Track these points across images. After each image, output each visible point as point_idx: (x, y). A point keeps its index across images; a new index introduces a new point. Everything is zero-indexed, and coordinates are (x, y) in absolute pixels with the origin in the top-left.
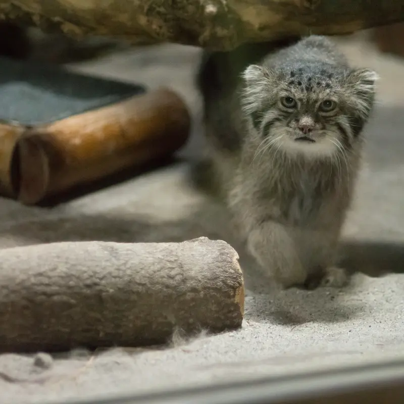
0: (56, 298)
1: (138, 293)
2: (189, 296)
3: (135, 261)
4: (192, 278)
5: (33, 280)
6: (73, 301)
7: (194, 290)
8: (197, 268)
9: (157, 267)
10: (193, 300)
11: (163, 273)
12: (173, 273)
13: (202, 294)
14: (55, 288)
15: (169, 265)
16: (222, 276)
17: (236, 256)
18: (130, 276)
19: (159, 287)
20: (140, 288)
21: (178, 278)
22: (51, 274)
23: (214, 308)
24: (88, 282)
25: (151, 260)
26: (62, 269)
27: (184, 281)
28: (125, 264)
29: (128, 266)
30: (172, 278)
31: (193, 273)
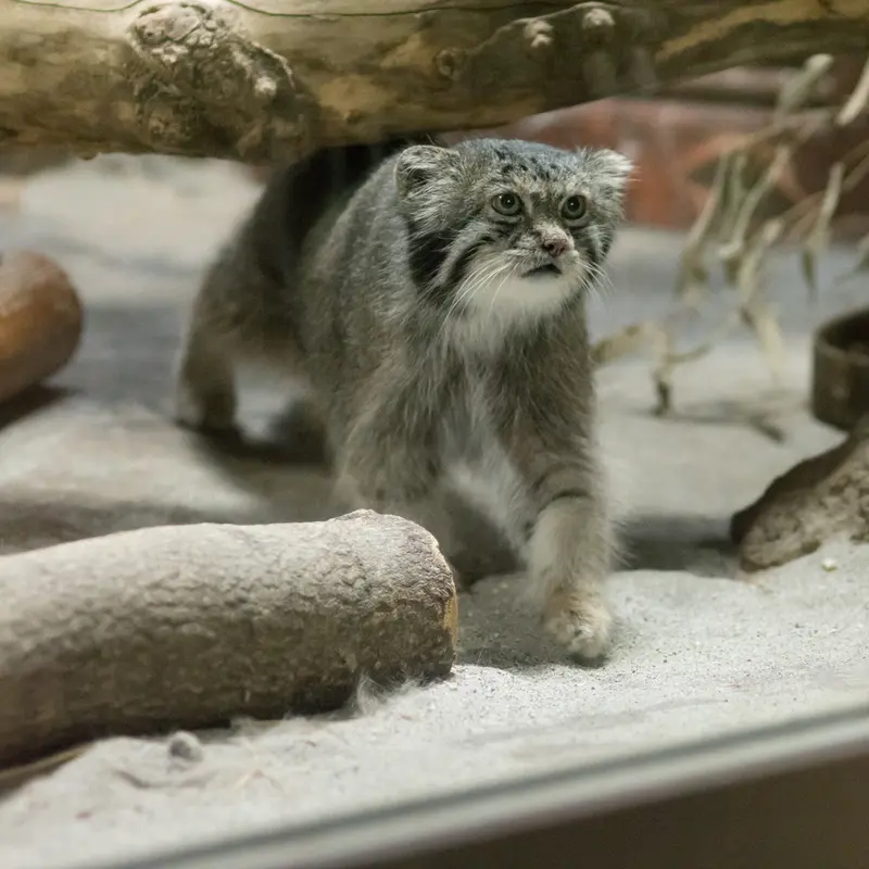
0: (185, 629)
1: (304, 616)
2: (378, 617)
3: (290, 555)
4: (380, 585)
5: (148, 597)
6: (211, 634)
7: (383, 607)
8: (382, 565)
9: (324, 565)
10: (383, 624)
11: (336, 576)
12: (351, 576)
13: (395, 614)
14: (180, 612)
15: (342, 561)
16: (422, 578)
17: (435, 543)
18: (289, 583)
19: (332, 603)
20: (308, 607)
21: (359, 584)
22: (173, 584)
23: (412, 639)
24: (231, 597)
25: (311, 554)
26: (188, 574)
27: (368, 589)
28: (277, 561)
29: (283, 564)
30: (349, 584)
31: (378, 575)
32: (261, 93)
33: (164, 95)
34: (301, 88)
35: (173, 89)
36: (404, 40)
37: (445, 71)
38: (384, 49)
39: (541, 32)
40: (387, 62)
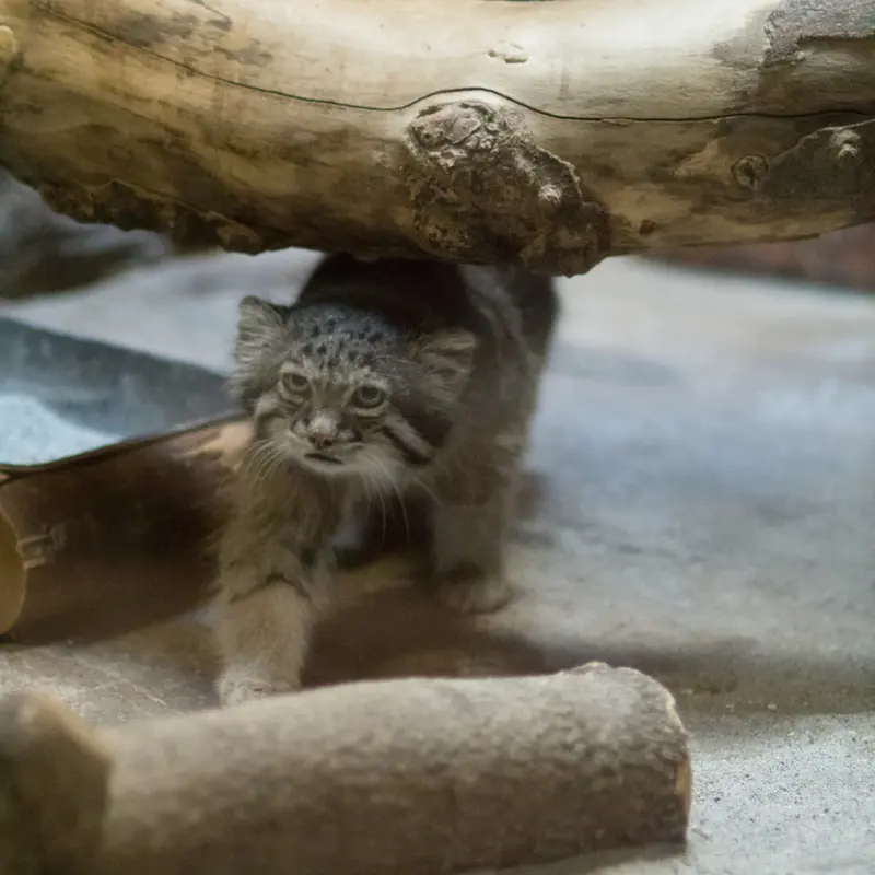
0: (376, 799)
1: (515, 783)
2: (600, 784)
3: (502, 716)
4: (604, 748)
5: (334, 763)
6: (405, 803)
7: (607, 772)
8: (608, 726)
9: (541, 727)
10: (606, 791)
11: (554, 739)
12: (570, 738)
13: (620, 779)
14: (373, 778)
15: (561, 722)
16: (653, 741)
17: (670, 702)
18: (498, 748)
19: (548, 768)
20: (518, 773)
21: (580, 747)
22: (366, 749)
23: (640, 805)
24: (431, 763)
25: (527, 715)
26: (384, 738)
27: (589, 754)
28: (486, 724)
29: (494, 725)
30: (568, 747)
31: (603, 738)
32: (545, 201)
33: (442, 201)
34: (589, 197)
35: (451, 195)
36: (700, 148)
37: (744, 180)
38: (680, 156)
39: (848, 142)
40: (682, 171)
